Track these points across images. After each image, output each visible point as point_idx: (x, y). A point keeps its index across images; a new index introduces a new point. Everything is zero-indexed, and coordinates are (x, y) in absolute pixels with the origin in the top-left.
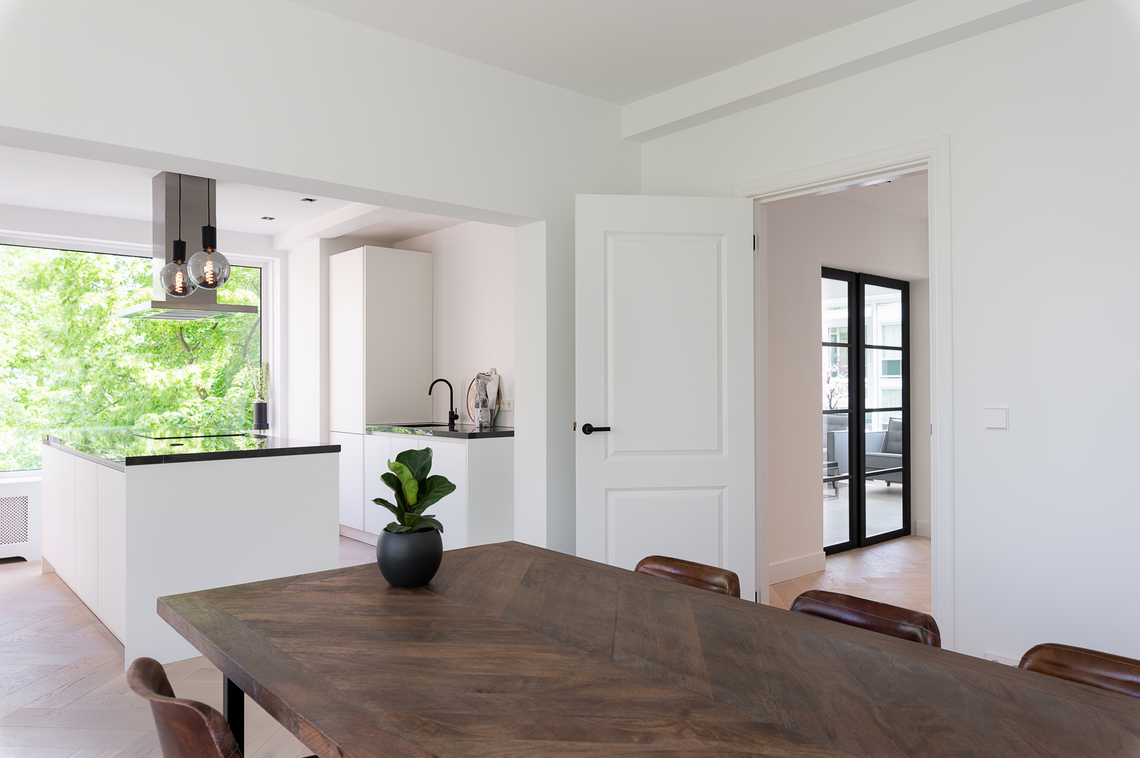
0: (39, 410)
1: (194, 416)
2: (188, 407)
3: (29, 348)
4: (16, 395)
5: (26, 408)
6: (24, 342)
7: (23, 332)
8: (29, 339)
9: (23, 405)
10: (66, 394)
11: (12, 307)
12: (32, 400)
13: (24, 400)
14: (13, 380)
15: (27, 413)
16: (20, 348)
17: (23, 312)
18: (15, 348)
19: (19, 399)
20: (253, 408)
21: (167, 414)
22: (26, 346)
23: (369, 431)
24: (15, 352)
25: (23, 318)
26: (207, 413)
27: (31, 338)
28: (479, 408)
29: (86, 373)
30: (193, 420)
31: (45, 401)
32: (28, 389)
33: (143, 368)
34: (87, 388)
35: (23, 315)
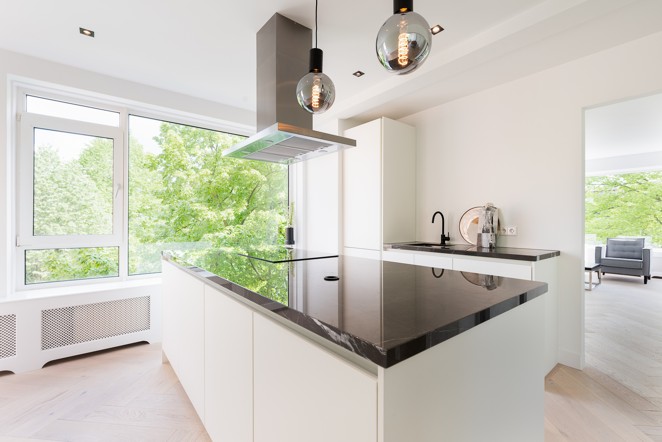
0: (150, 230)
1: (230, 235)
2: (228, 230)
3: (146, 205)
4: (141, 224)
5: (144, 229)
6: (144, 202)
7: (143, 198)
8: (146, 201)
9: (143, 228)
10: (163, 222)
11: (139, 189)
12: (147, 226)
13: (144, 226)
14: (139, 218)
15: (145, 231)
16: (142, 205)
17: (143, 191)
18: (140, 205)
19: (142, 225)
20: (284, 231)
21: (217, 234)
22: (145, 204)
23: (385, 249)
24: (140, 206)
25: (143, 193)
26: (240, 234)
27: (147, 201)
28: (489, 233)
29: (172, 213)
30: (230, 237)
31: (152, 226)
32: (146, 221)
33: (204, 210)
34: (173, 221)
35: (143, 192)
